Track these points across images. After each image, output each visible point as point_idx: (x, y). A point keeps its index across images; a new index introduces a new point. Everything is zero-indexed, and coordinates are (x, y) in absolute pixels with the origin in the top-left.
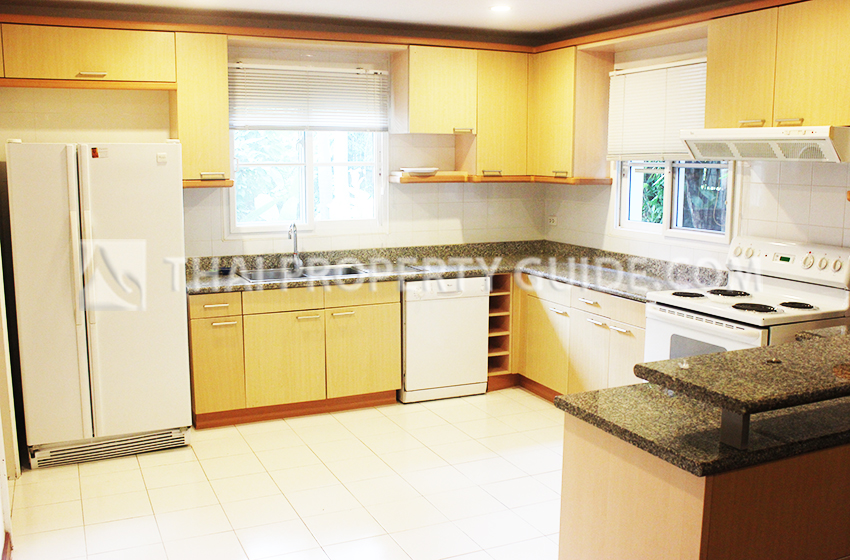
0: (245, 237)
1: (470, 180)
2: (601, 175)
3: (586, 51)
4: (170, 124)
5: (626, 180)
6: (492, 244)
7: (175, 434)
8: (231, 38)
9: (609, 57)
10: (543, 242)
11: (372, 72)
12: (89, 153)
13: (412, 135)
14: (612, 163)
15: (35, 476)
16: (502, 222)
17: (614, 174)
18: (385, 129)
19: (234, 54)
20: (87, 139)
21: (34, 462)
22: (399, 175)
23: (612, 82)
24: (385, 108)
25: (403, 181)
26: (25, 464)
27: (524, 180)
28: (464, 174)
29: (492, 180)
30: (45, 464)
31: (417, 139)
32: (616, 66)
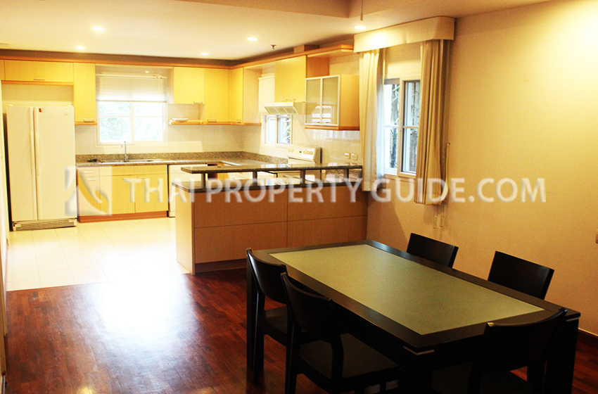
0: (104, 147)
1: (203, 124)
2: (257, 121)
3: (249, 69)
4: (72, 99)
5: (267, 124)
6: (216, 152)
7: (70, 221)
8: (97, 64)
9: (260, 72)
10: (241, 152)
11: (159, 77)
12: (38, 110)
13: (179, 104)
14: (262, 116)
15: (15, 233)
16: (221, 143)
17: (262, 122)
18: (166, 102)
19: (98, 71)
20: (37, 104)
21: (14, 228)
22: (171, 121)
23: (260, 82)
24: (165, 93)
25: (172, 124)
26: (11, 229)
27: (228, 124)
28: (201, 121)
29: (212, 123)
30: (18, 229)
31: (181, 106)
32: (262, 75)
